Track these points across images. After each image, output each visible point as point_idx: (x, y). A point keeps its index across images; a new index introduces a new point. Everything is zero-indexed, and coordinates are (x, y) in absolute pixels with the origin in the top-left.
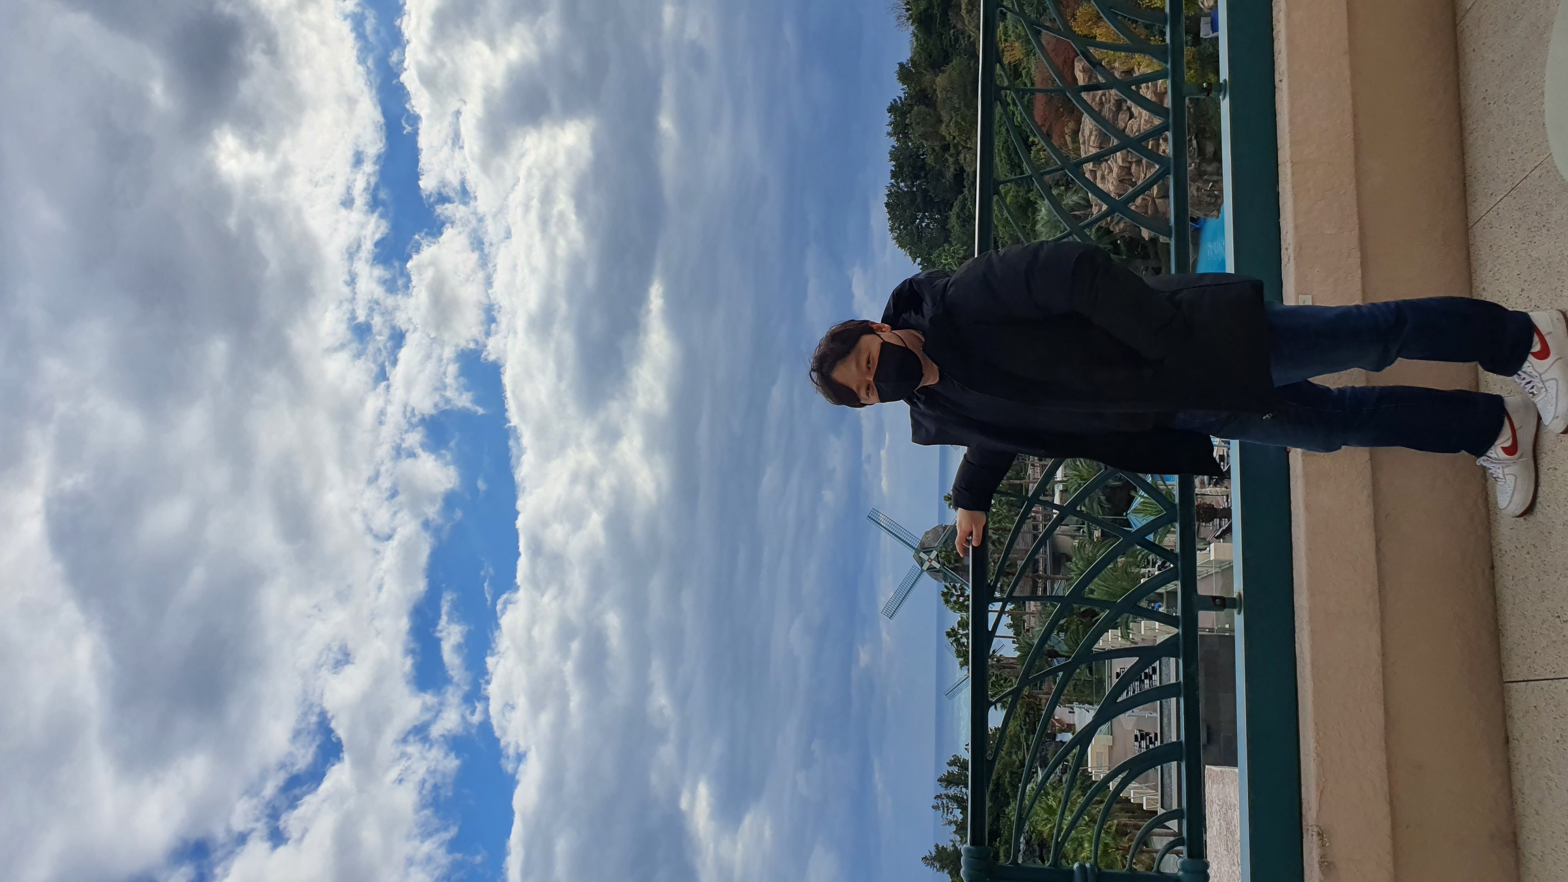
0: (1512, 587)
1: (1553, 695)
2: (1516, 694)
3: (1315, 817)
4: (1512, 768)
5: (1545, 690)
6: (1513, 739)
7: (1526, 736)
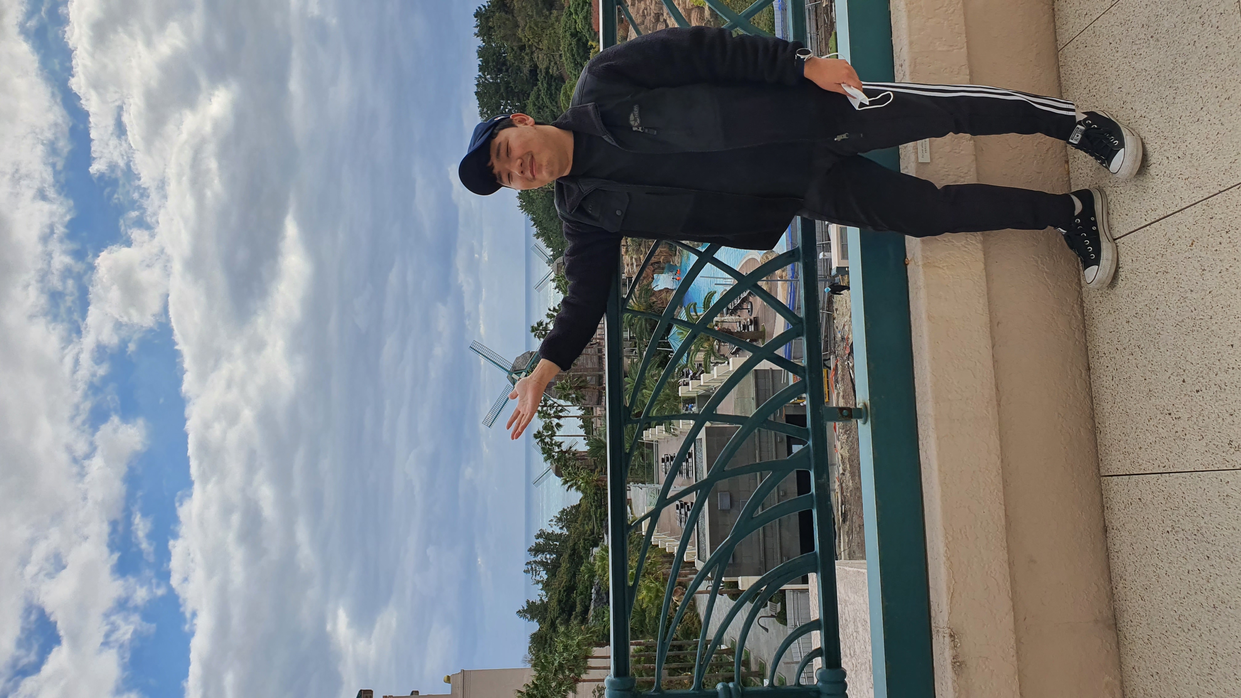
0: (1113, 388)
1: (1163, 488)
2: (1117, 487)
3: (946, 619)
4: (1111, 556)
5: (1152, 483)
6: (1113, 529)
7: (1129, 526)
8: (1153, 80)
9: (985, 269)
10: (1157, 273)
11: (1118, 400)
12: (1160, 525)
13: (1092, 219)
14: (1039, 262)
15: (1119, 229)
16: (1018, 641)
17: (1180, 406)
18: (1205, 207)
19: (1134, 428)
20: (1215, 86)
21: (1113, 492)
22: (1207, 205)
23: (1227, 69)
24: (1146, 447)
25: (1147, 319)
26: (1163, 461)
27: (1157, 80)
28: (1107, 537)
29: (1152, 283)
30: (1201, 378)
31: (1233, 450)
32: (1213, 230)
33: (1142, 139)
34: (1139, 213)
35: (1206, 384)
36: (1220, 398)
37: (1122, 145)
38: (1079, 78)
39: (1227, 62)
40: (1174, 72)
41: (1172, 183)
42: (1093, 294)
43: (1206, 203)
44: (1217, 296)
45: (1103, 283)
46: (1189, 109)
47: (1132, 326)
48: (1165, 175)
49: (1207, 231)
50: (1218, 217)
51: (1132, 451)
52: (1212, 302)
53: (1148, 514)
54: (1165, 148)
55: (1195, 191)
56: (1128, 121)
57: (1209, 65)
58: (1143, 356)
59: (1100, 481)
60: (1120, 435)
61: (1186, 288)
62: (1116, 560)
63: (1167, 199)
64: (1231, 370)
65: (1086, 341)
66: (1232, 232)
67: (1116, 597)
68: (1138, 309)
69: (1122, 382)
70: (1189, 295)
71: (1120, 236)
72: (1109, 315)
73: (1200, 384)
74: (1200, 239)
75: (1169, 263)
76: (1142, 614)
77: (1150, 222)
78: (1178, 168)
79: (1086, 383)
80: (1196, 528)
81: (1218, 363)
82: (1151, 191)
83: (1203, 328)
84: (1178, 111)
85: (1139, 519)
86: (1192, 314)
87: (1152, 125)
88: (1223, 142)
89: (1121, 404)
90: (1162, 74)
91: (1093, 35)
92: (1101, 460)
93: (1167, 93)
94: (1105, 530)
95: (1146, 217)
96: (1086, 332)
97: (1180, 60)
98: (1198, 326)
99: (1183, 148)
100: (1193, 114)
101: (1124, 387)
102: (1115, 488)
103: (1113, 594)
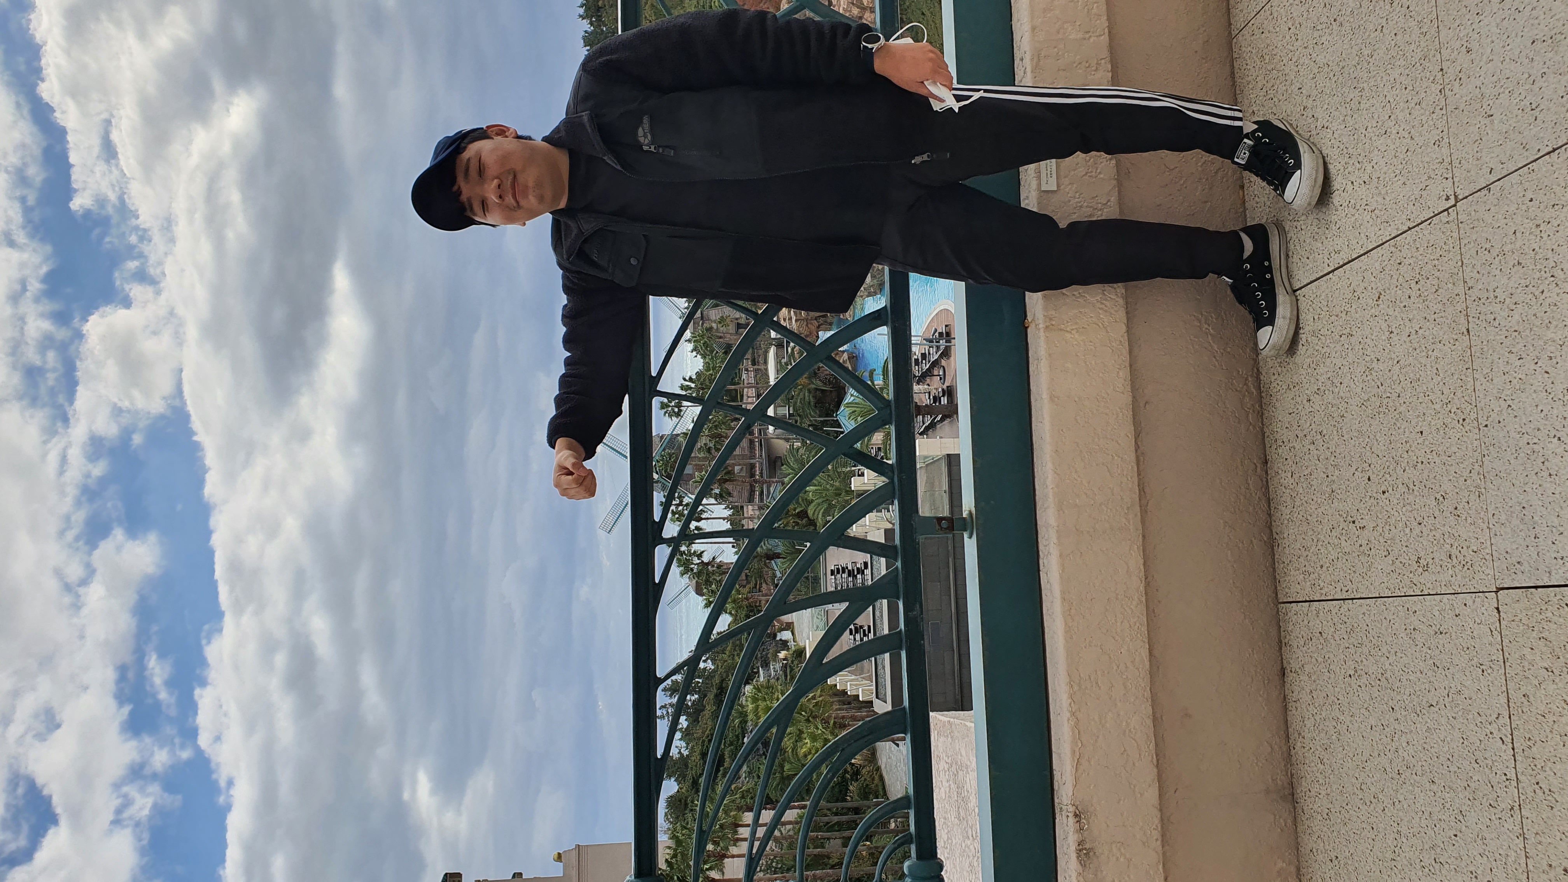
0: (1292, 487)
1: (1345, 619)
2: (1296, 617)
3: (1070, 793)
4: (1289, 706)
5: (1334, 612)
6: (1291, 671)
7: (1308, 668)
8: (1337, 79)
9: (1128, 331)
10: (1341, 336)
11: (1297, 504)
12: (1342, 667)
13: (1266, 264)
14: (1203, 321)
15: (1301, 277)
16: (1162, 819)
17: (1365, 512)
18: (1393, 249)
19: (1315, 540)
20: (1404, 86)
21: (1291, 624)
22: (1395, 246)
23: (1418, 64)
24: (1328, 565)
25: (1330, 398)
26: (1346, 583)
27: (1341, 78)
28: (1285, 682)
29: (1335, 349)
30: (1388, 476)
32: (1401, 279)
33: (1323, 157)
34: (1321, 256)
35: (1393, 483)
36: (1409, 502)
37: (1298, 166)
38: (1254, 74)
39: (1418, 54)
40: (1359, 67)
41: (1357, 215)
42: (1270, 364)
43: (1394, 244)
44: (1405, 366)
45: (1279, 350)
46: (1375, 118)
47: (1314, 406)
48: (1350, 205)
49: (1394, 281)
50: (1407, 261)
51: (1313, 570)
52: (1400, 375)
53: (1329, 652)
54: (1350, 169)
55: (1382, 227)
56: (1309, 134)
57: (1398, 58)
58: (1325, 445)
59: (1278, 609)
60: (1300, 549)
61: (1372, 357)
62: (1294, 711)
63: (1351, 237)
64: (1419, 465)
65: (1263, 425)
66: (1422, 282)
67: (1294, 759)
68: (1320, 384)
69: (1302, 479)
71: (1300, 286)
72: (1288, 391)
73: (1386, 483)
74: (1388, 292)
75: (1353, 323)
76: (1320, 782)
77: (1333, 268)
78: (1363, 197)
79: (1262, 481)
80: (1380, 671)
81: (1405, 455)
82: (1334, 228)
83: (1390, 409)
84: (1363, 119)
85: (1320, 660)
86: (1379, 390)
87: (1335, 138)
88: (1413, 162)
89: (1301, 508)
90: (1348, 71)
91: (1269, 18)
92: (1279, 582)
93: (1352, 96)
94: (1283, 672)
95: (1329, 261)
96: (1262, 414)
97: (1366, 52)
98: (1384, 407)
99: (1369, 169)
100: (1380, 123)
101: (1305, 486)
102: (1294, 618)
103: (1290, 755)
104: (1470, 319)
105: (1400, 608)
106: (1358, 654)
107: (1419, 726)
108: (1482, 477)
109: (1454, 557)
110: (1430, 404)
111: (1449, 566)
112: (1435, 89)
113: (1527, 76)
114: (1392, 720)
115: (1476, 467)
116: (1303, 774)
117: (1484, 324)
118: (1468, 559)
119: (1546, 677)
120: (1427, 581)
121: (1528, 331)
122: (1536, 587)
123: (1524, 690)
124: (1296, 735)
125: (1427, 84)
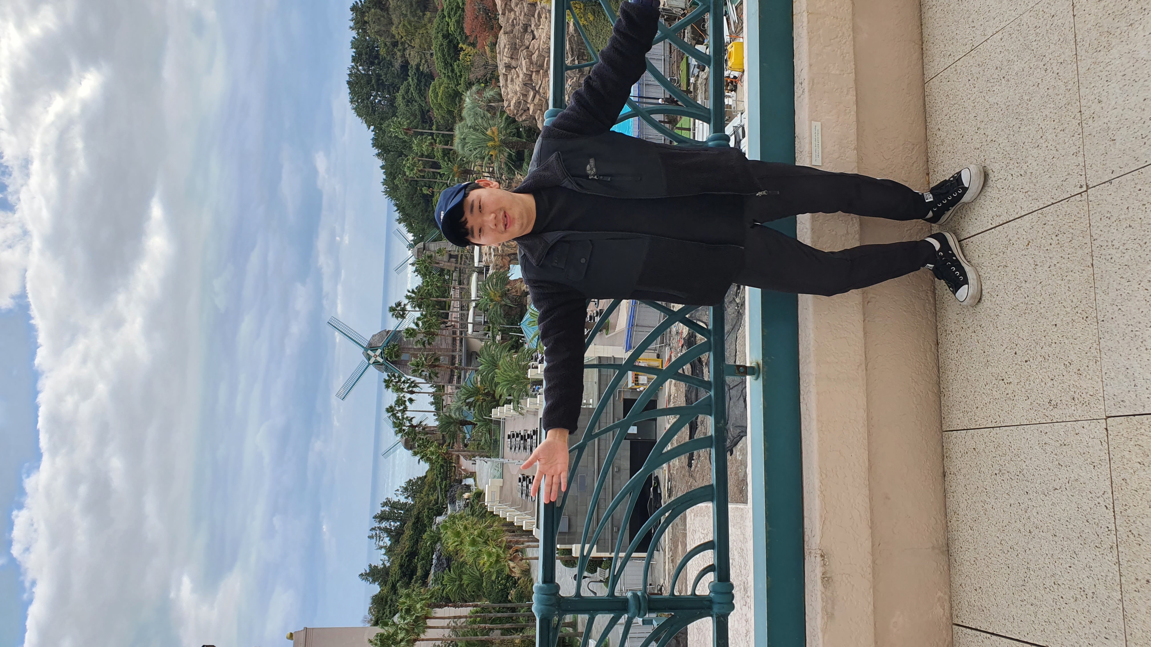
0: (956, 359)
1: (994, 439)
2: (956, 440)
3: (819, 542)
4: (948, 495)
5: (985, 436)
6: (951, 473)
7: (964, 471)
8: (1003, 112)
10: (999, 267)
11: (960, 369)
12: (990, 469)
15: (969, 231)
16: (874, 562)
17: (1012, 374)
18: (1040, 215)
19: (973, 391)
20: (1053, 120)
21: (952, 444)
22: (1042, 214)
23: (1063, 107)
24: (982, 406)
26: (995, 417)
27: (1006, 112)
28: (945, 481)
30: (1030, 351)
31: (1052, 407)
32: (1045, 233)
34: (986, 218)
35: (1034, 355)
36: (1044, 367)
38: (941, 106)
39: (1064, 101)
40: (1020, 106)
41: (1014, 195)
43: (1041, 212)
44: (1046, 285)
46: (1031, 137)
48: (1009, 188)
49: (1040, 234)
50: (1050, 223)
51: (970, 410)
52: (1042, 291)
53: (980, 460)
54: (1010, 167)
55: (1032, 202)
57: (1049, 103)
58: (984, 333)
59: (942, 435)
60: (961, 398)
61: (1021, 279)
62: (951, 499)
63: (1009, 207)
64: (1053, 345)
65: (937, 321)
66: (1060, 236)
67: (950, 529)
69: (965, 354)
70: (1023, 284)
73: (1028, 356)
74: (1035, 241)
75: (1009, 259)
76: (970, 541)
77: (994, 226)
79: (935, 356)
80: (1019, 470)
81: (1044, 339)
82: (997, 201)
83: (1033, 311)
84: (1022, 138)
85: (973, 465)
86: (1026, 300)
88: (1057, 164)
89: (963, 372)
90: (1011, 108)
91: (955, 73)
92: (944, 418)
93: (1014, 123)
94: (944, 475)
95: (991, 222)
97: (1026, 98)
98: (1029, 310)
99: (1025, 167)
100: (1034, 141)
101: (966, 358)
102: (954, 441)
103: (947, 527)
104: (1094, 258)
105: (1035, 431)
106: (1003, 460)
107: (1046, 502)
108: (1098, 351)
109: (1076, 399)
110: (1063, 308)
111: (1073, 404)
112: (1075, 122)
113: (1139, 119)
114: (1026, 499)
115: (1095, 345)
116: (956, 538)
117: (1104, 261)
118: (1086, 400)
119: (1139, 468)
120: (1056, 414)
121: (1135, 266)
122: (1134, 415)
123: (1123, 476)
124: (953, 513)
125: (1069, 119)
